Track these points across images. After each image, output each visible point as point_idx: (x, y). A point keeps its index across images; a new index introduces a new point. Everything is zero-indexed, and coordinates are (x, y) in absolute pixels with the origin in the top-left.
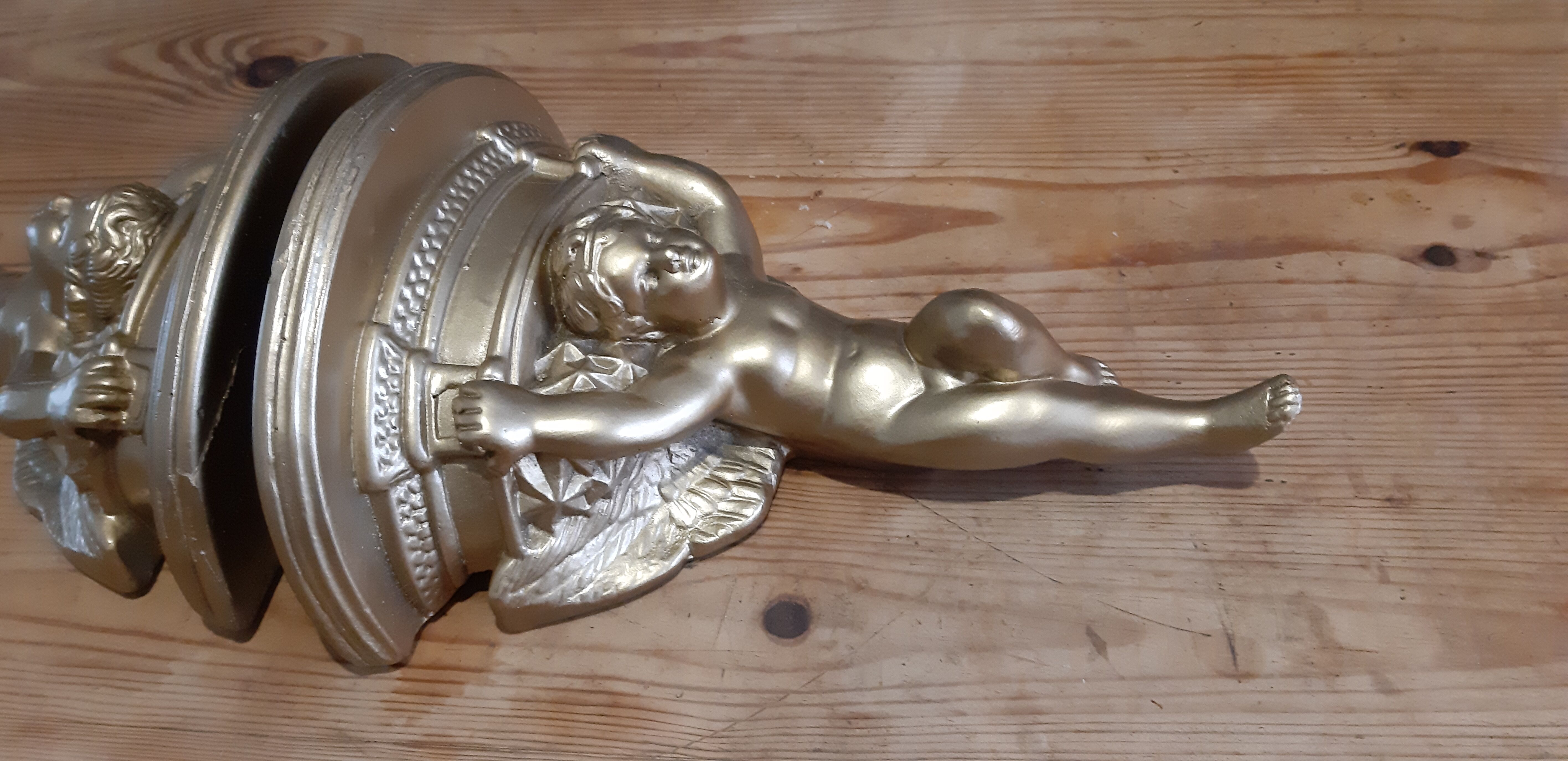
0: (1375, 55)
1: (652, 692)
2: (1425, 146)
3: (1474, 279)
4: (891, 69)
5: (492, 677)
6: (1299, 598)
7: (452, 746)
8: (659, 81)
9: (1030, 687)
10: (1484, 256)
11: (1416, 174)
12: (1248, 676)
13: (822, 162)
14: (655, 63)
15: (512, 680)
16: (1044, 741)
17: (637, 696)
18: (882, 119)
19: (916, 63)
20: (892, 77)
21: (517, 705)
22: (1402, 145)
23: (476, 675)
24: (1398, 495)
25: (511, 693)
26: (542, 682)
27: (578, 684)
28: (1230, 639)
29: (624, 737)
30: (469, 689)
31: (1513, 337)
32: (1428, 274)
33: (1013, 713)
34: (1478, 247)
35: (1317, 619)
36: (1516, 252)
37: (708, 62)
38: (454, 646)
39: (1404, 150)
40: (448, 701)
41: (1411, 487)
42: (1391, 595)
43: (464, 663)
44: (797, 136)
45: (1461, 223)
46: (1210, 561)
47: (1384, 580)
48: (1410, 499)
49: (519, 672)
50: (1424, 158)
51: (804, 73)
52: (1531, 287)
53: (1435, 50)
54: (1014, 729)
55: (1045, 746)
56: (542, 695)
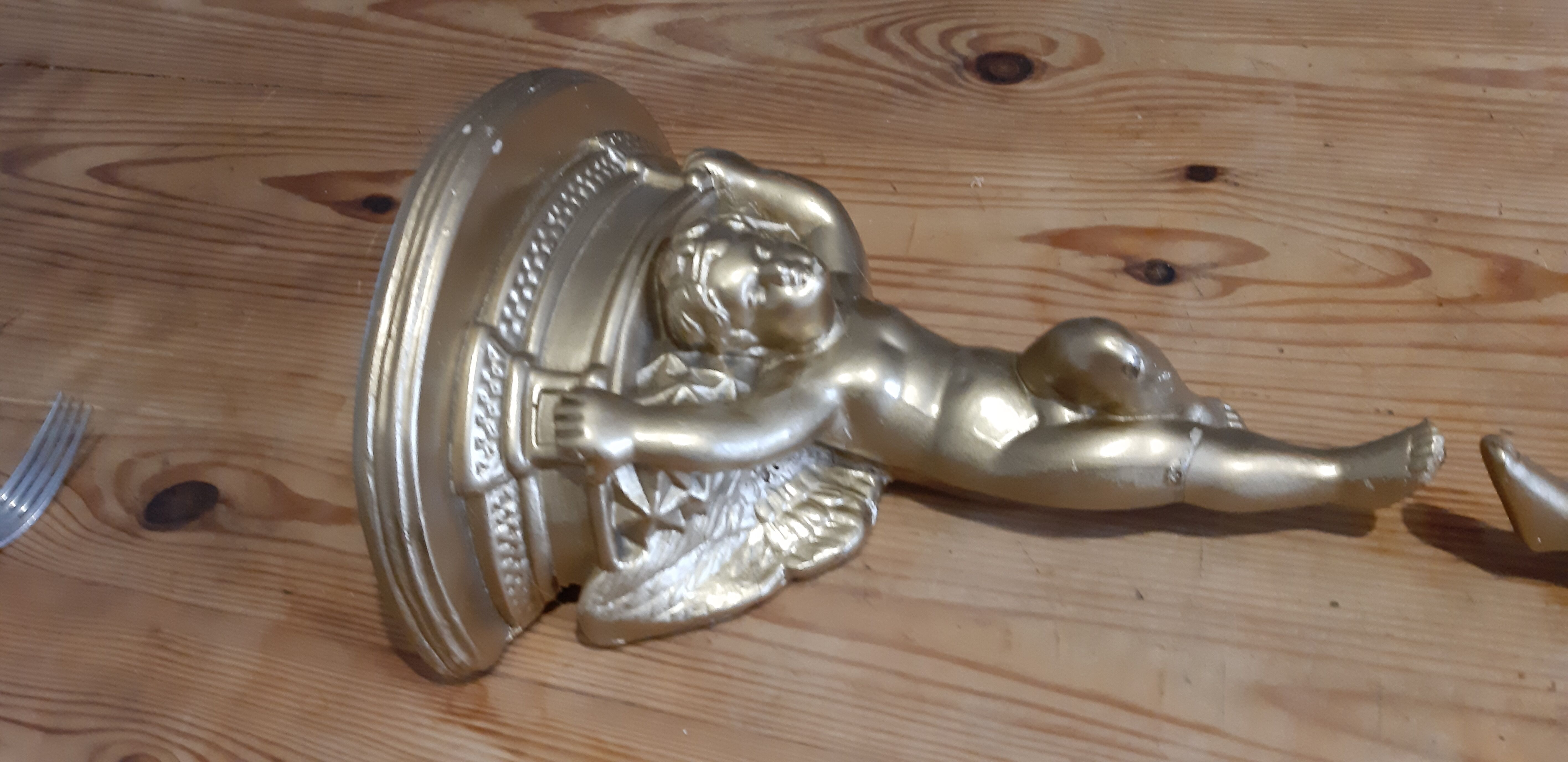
8: (1489, 111)
37: (1540, 94)
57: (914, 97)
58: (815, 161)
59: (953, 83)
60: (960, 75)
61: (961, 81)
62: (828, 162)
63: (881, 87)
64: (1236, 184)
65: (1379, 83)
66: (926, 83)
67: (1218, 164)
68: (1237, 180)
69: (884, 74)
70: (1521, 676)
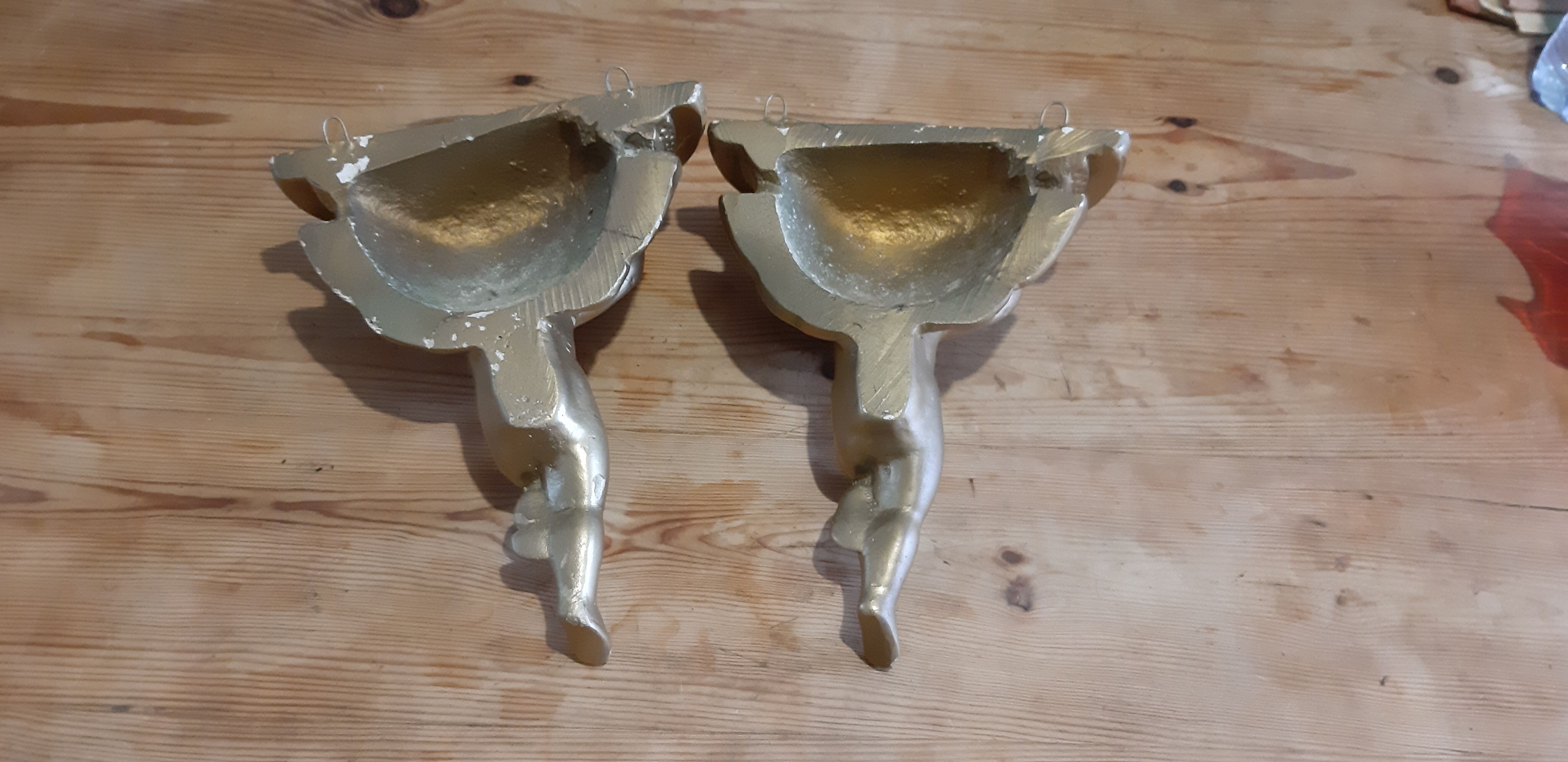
0: (1146, 59)
1: (766, 405)
2: (1173, 120)
3: (1195, 200)
4: (850, 43)
5: (675, 398)
6: (1101, 363)
7: (660, 431)
9: (968, 404)
10: (1202, 188)
11: (1168, 137)
12: (1076, 399)
13: (813, 105)
14: (686, 24)
15: (688, 399)
16: (977, 428)
17: (760, 407)
18: (848, 78)
19: (865, 41)
20: (850, 48)
21: (694, 411)
22: (1160, 119)
23: (665, 397)
24: (1150, 313)
25: (688, 405)
26: (705, 400)
27: (725, 401)
28: (1067, 382)
29: (756, 427)
30: (663, 403)
31: (1213, 234)
32: (1171, 197)
33: (961, 415)
34: (1199, 182)
35: (1110, 372)
36: (1218, 186)
37: (723, 27)
38: (648, 382)
39: (1161, 122)
40: (654, 409)
41: (1157, 310)
42: (1146, 362)
43: (656, 390)
44: (794, 86)
45: (1191, 167)
46: (1057, 345)
47: (1143, 355)
48: (1157, 316)
49: (690, 396)
50: (1172, 128)
51: (790, 41)
52: (1224, 207)
53: (1182, 59)
54: (961, 422)
55: (977, 430)
56: (706, 406)
57: (336, 27)
58: (269, 75)
59: (363, 17)
60: (369, 11)
61: (368, 15)
62: (276, 75)
63: (313, 20)
64: (543, 87)
65: (634, 19)
66: (345, 17)
67: (535, 75)
68: (544, 85)
69: (314, 10)
70: (652, 338)
